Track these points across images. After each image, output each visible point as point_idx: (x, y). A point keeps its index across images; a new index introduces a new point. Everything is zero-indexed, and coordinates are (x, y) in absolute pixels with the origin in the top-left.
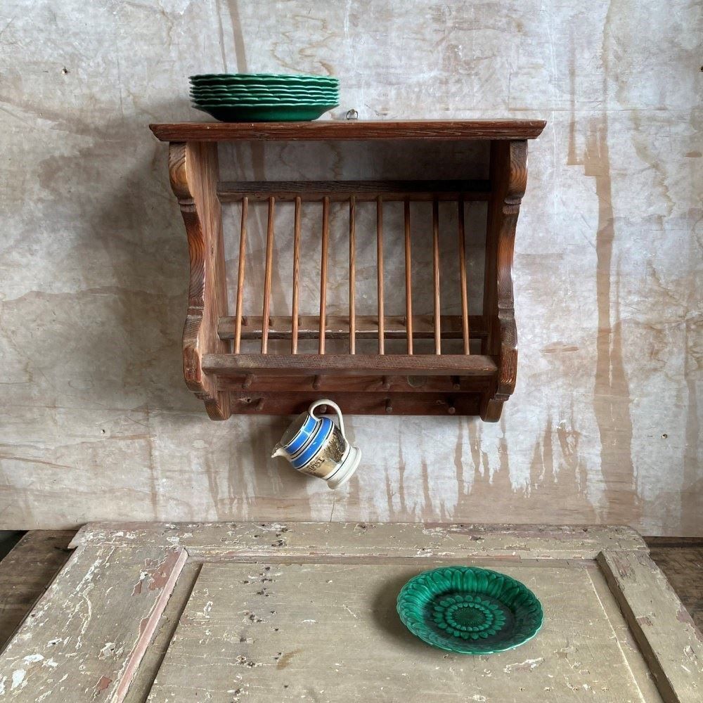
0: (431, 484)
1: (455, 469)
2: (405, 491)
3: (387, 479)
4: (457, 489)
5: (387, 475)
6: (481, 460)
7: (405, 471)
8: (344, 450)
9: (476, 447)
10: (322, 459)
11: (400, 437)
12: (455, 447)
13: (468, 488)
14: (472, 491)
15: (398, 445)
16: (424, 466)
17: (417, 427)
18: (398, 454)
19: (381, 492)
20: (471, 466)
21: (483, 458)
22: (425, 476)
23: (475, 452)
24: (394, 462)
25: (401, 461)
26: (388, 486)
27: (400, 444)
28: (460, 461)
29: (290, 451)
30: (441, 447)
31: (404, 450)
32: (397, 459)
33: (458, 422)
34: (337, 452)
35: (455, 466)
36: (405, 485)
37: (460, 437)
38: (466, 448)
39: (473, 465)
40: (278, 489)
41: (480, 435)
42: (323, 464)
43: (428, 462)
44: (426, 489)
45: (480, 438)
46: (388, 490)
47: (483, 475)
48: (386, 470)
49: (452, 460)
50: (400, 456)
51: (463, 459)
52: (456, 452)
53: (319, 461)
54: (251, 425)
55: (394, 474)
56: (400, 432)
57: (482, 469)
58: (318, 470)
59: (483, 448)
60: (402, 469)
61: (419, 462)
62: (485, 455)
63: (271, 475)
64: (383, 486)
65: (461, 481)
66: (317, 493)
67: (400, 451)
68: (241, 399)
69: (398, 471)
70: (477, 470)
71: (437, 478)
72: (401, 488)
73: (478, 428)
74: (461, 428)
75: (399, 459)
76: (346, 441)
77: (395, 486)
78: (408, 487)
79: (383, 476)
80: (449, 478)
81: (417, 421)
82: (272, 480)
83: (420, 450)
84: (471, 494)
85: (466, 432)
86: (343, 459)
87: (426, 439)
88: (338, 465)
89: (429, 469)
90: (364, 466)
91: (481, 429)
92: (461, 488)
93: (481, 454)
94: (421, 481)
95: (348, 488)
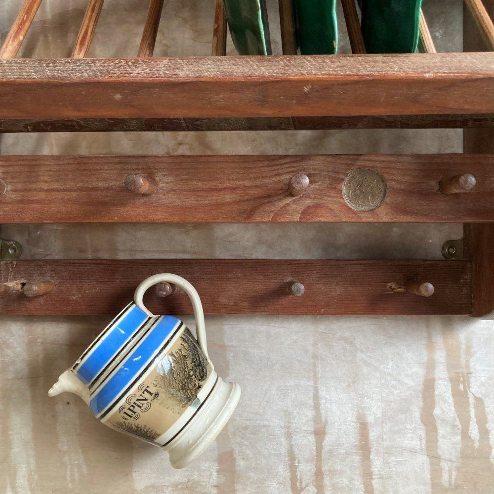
0: (377, 463)
1: (422, 433)
2: (327, 481)
3: (292, 456)
4: (427, 475)
5: (291, 446)
6: (472, 413)
7: (327, 438)
8: (203, 376)
9: (461, 387)
10: (153, 390)
11: (315, 365)
12: (421, 387)
13: (450, 471)
14: (456, 479)
15: (311, 383)
16: (363, 428)
17: (348, 347)
18: (311, 403)
19: (280, 484)
20: (454, 426)
21: (476, 407)
22: (365, 449)
23: (460, 396)
24: (304, 419)
25: (317, 419)
26: (293, 469)
27: (316, 381)
28: (432, 415)
29: (87, 375)
30: (395, 387)
31: (322, 393)
32: (310, 413)
33: (425, 334)
34: (189, 378)
35: (422, 426)
36: (325, 468)
37: (430, 366)
38: (443, 388)
39: (458, 423)
40: (77, 477)
41: (467, 361)
42: (155, 404)
43: (370, 419)
44: (367, 475)
45: (467, 367)
46: (294, 479)
47: (477, 445)
48: (289, 435)
49: (417, 414)
50: (317, 407)
51: (437, 411)
52: (424, 398)
53: (146, 395)
54: (31, 343)
55: (305, 443)
56: (315, 357)
57: (474, 431)
58: (145, 418)
59: (475, 389)
60: (320, 433)
61: (351, 417)
62: (479, 401)
63: (65, 448)
64: (283, 471)
65: (435, 458)
66: (153, 486)
67: (316, 397)
68: (10, 284)
69: (312, 439)
70: (465, 434)
71: (388, 452)
72: (319, 474)
73: (463, 347)
74: (430, 346)
75: (314, 413)
76: (209, 361)
77: (306, 469)
78: (333, 473)
79: (284, 450)
80: (413, 451)
81: (347, 334)
82: (66, 459)
83: (352, 395)
84: (457, 487)
85: (440, 356)
86: (202, 395)
87: (365, 370)
88: (191, 410)
89: (373, 435)
90: (246, 428)
91: (469, 347)
92: (436, 472)
93: (471, 400)
94: (357, 459)
95: (215, 475)
